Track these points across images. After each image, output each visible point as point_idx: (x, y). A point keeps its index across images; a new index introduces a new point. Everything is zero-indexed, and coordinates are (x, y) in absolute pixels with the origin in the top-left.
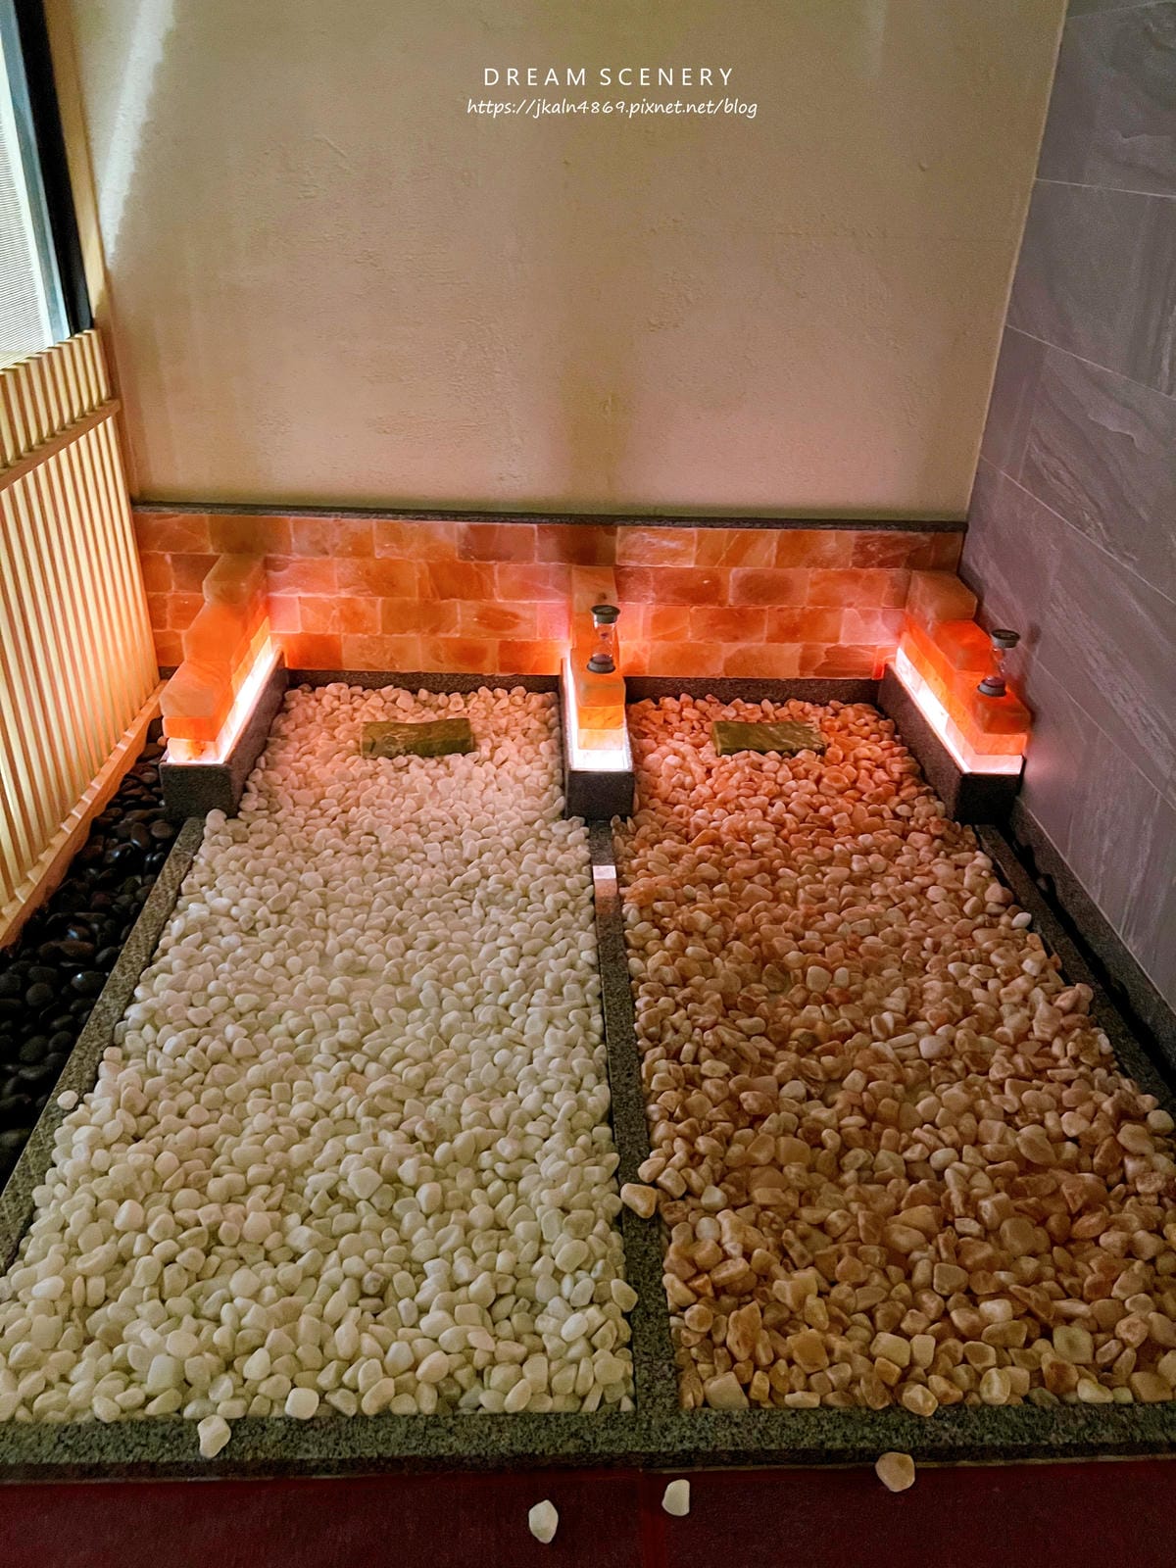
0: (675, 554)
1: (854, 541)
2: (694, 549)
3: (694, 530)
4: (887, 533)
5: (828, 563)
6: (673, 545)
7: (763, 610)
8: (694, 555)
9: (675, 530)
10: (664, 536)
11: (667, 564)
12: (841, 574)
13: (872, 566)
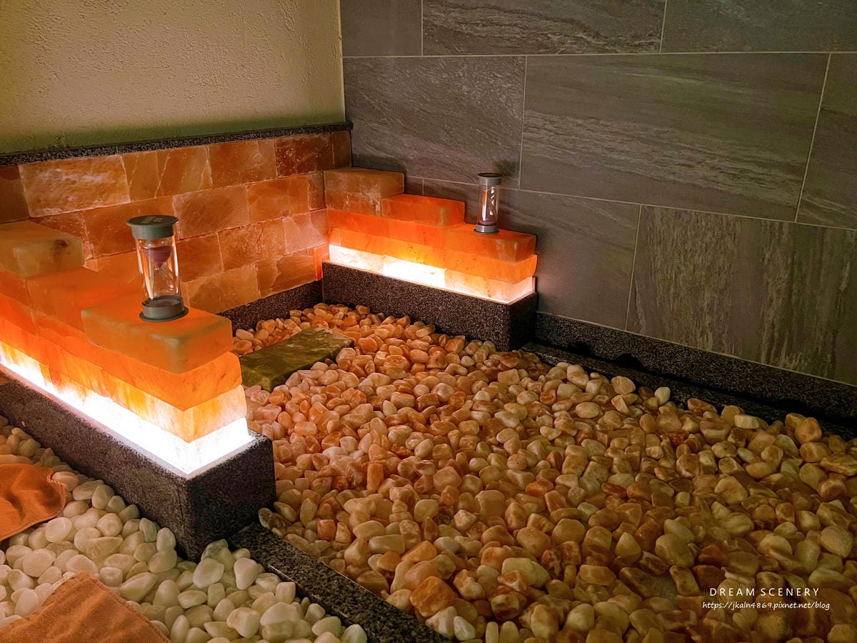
0: (102, 191)
1: (274, 150)
2: (126, 180)
3: (119, 157)
4: (298, 137)
5: (260, 175)
6: (99, 179)
7: (213, 237)
8: (128, 188)
9: (97, 160)
10: (86, 170)
11: (98, 204)
12: (271, 184)
13: (294, 172)
